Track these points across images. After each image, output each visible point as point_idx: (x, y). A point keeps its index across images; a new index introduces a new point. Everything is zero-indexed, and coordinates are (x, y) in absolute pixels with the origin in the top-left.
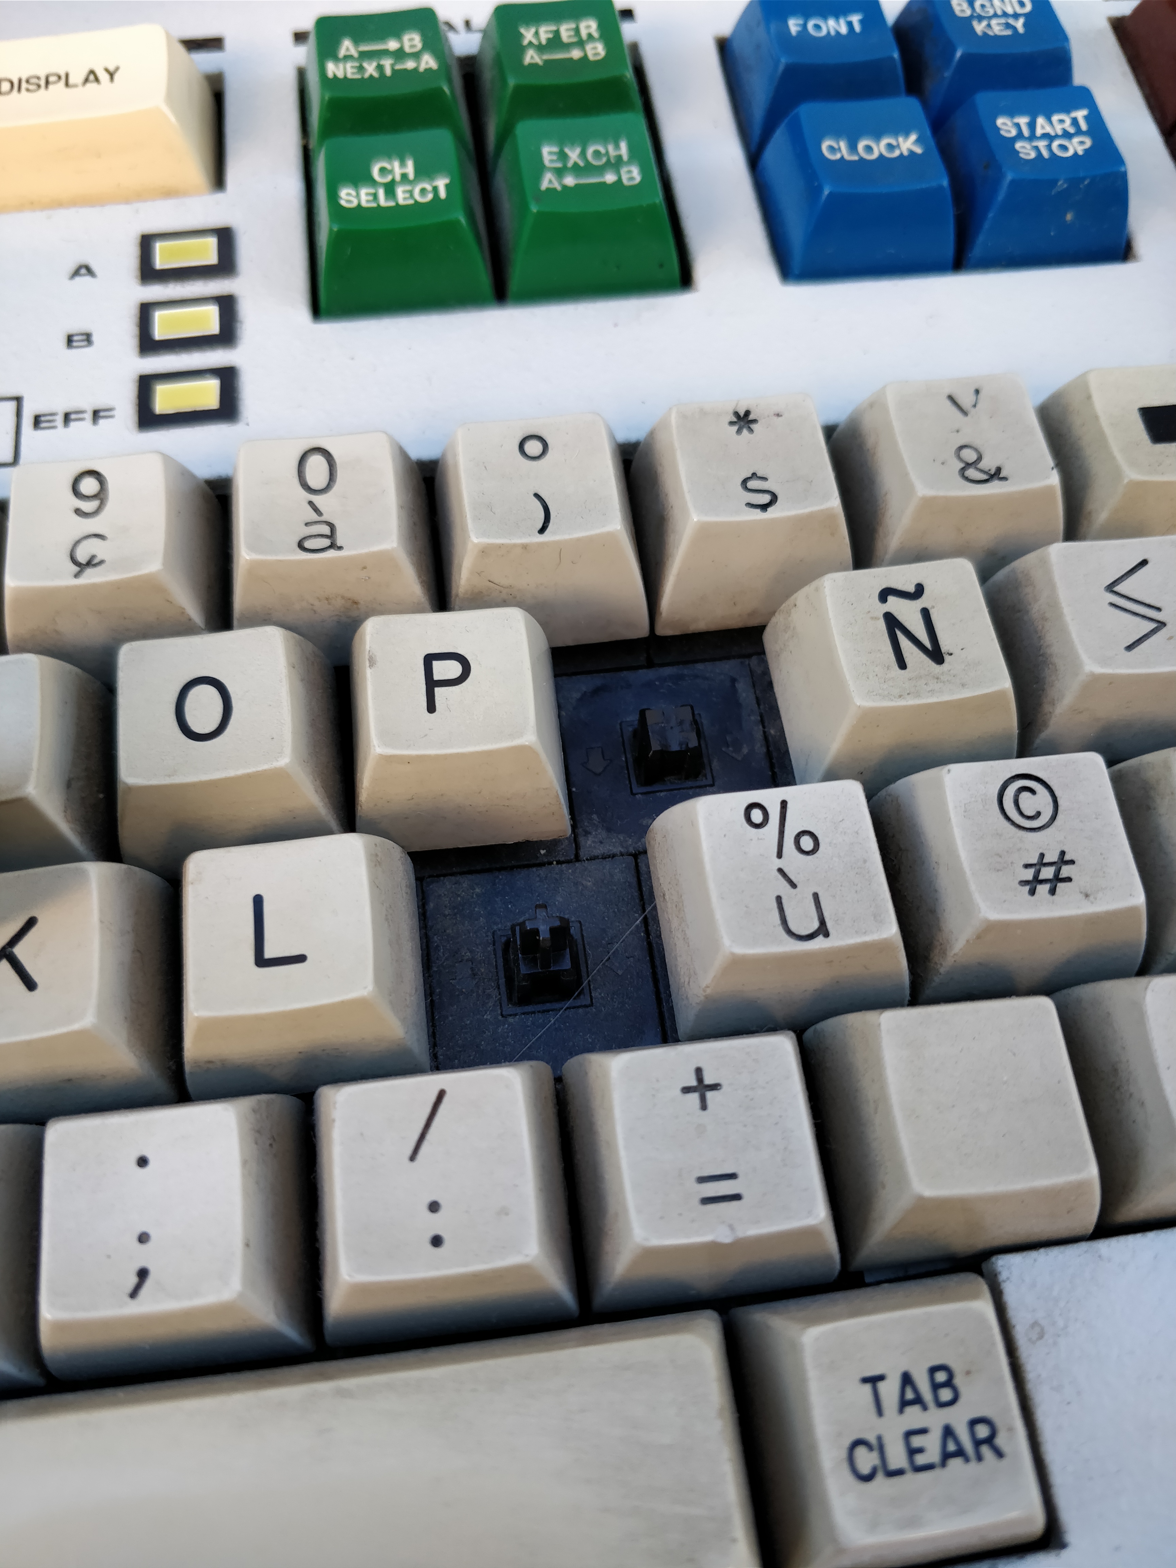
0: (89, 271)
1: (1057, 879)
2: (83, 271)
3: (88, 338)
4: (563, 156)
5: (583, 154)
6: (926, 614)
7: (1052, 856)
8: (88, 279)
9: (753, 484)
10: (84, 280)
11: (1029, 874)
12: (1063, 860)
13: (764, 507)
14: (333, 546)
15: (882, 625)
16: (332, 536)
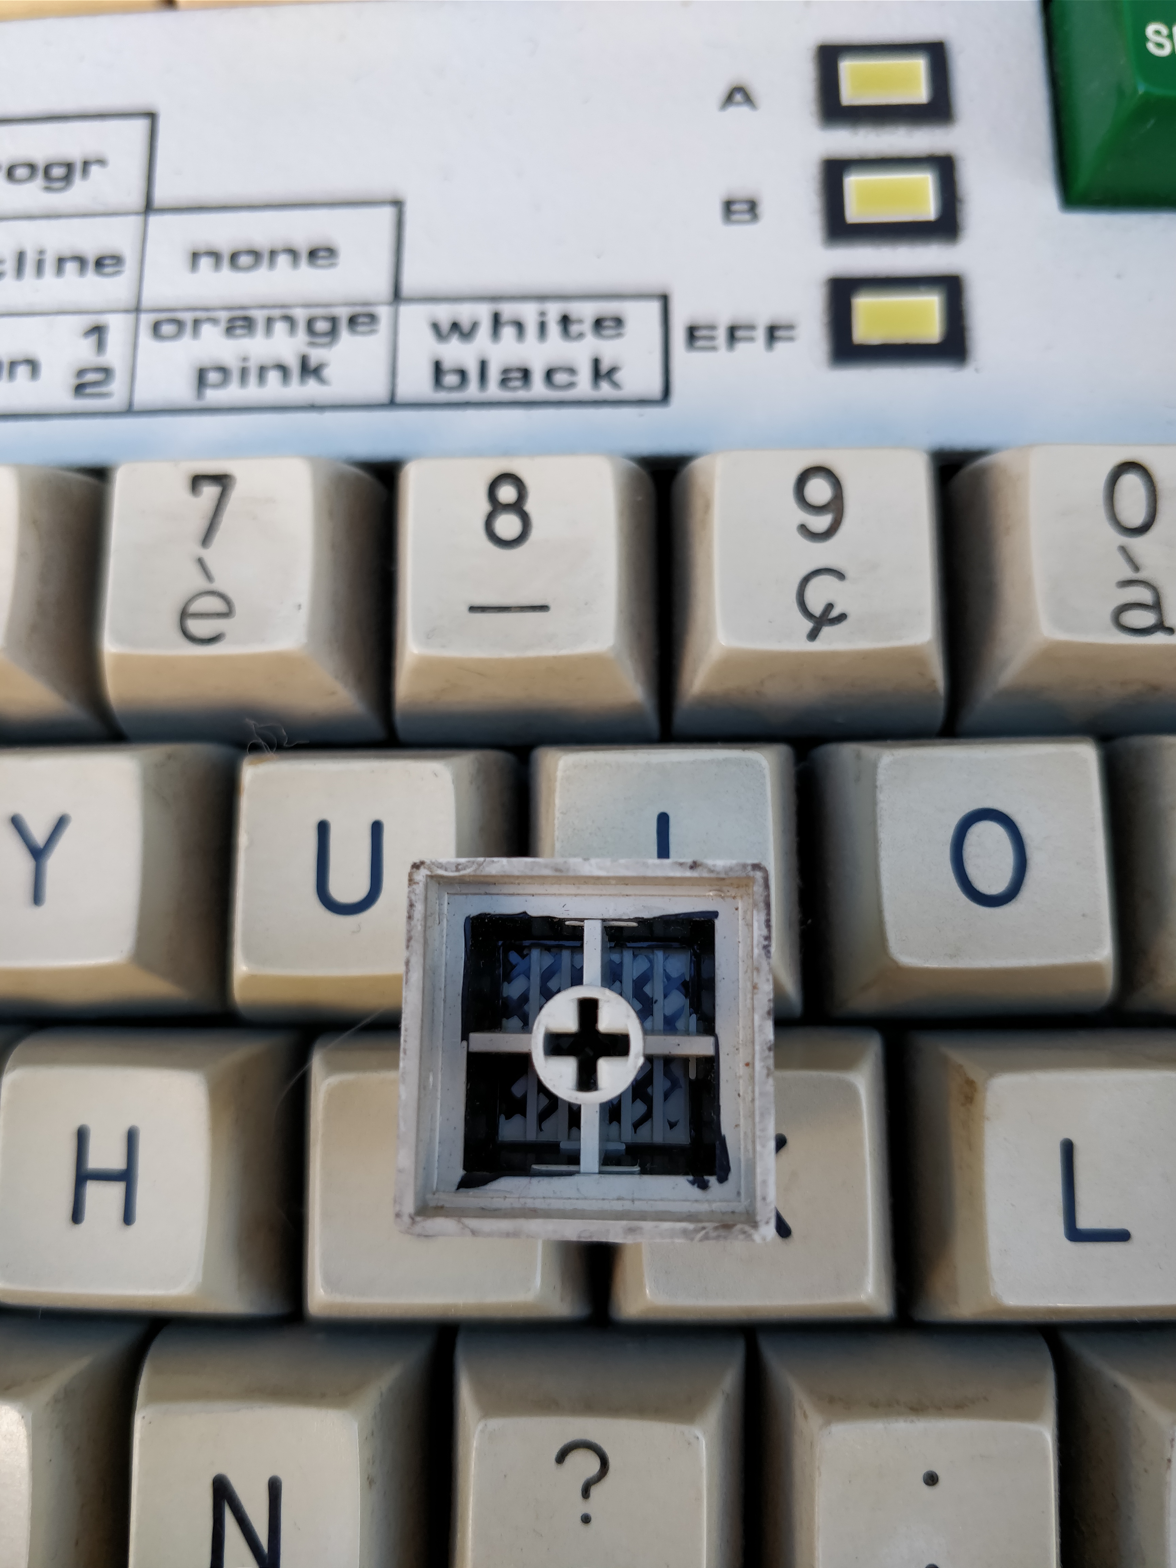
0: (748, 100)
2: (738, 97)
3: (752, 207)
8: (744, 110)
10: (739, 112)
14: (1160, 626)
16: (1157, 606)
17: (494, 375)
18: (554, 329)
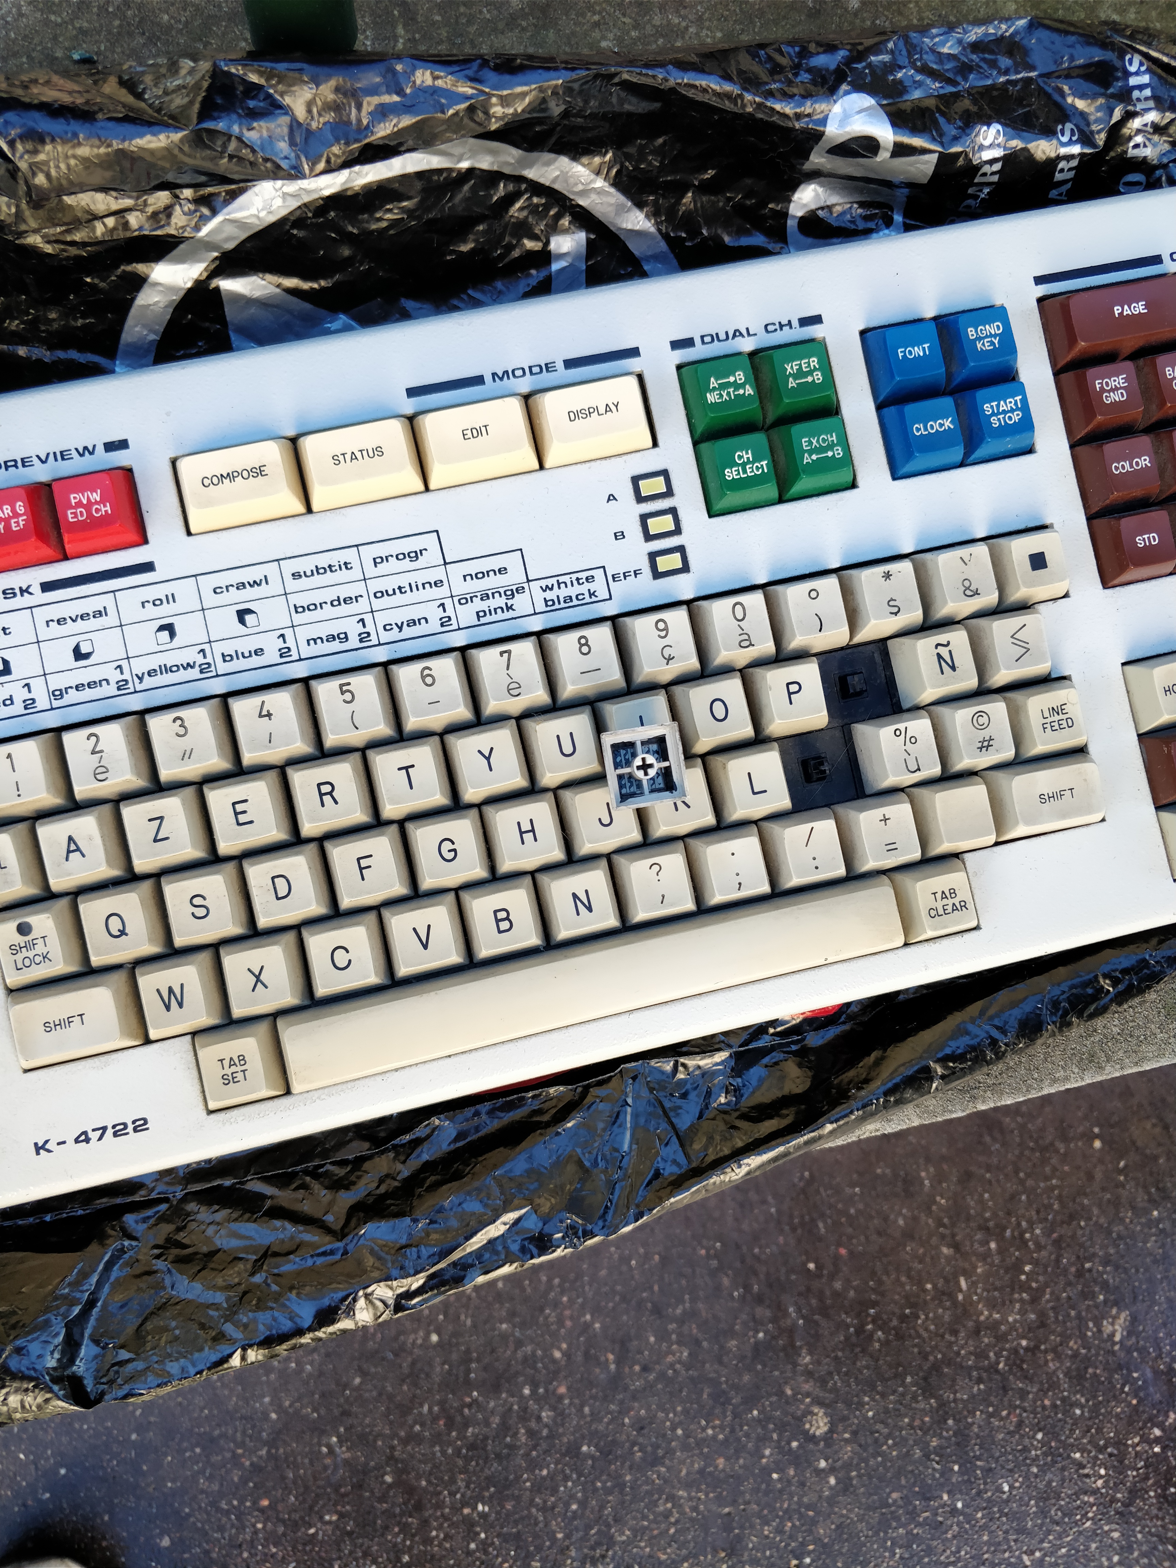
0: (615, 499)
1: (989, 746)
2: (611, 498)
3: (623, 534)
4: (810, 443)
5: (818, 441)
6: (950, 652)
7: (987, 738)
8: (614, 502)
9: (892, 603)
10: (612, 503)
11: (980, 745)
12: (991, 739)
13: (896, 614)
14: (751, 645)
15: (936, 657)
16: (749, 640)
17: (562, 600)
18: (575, 583)
